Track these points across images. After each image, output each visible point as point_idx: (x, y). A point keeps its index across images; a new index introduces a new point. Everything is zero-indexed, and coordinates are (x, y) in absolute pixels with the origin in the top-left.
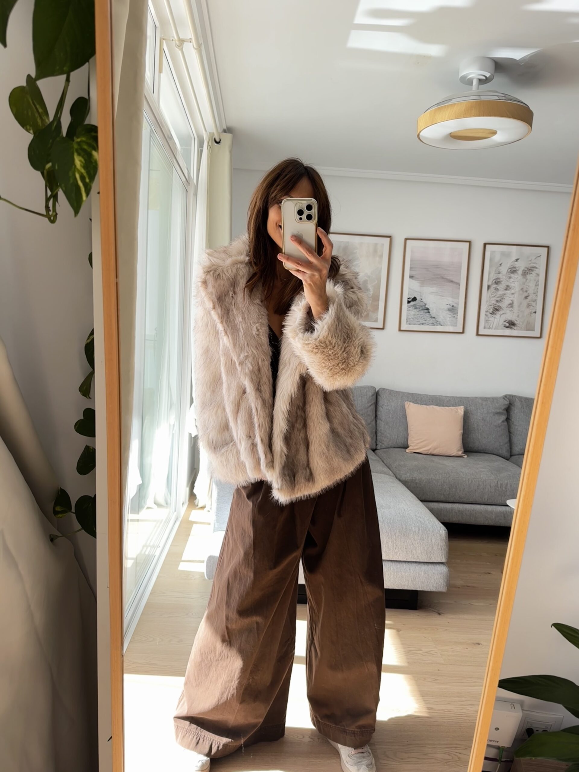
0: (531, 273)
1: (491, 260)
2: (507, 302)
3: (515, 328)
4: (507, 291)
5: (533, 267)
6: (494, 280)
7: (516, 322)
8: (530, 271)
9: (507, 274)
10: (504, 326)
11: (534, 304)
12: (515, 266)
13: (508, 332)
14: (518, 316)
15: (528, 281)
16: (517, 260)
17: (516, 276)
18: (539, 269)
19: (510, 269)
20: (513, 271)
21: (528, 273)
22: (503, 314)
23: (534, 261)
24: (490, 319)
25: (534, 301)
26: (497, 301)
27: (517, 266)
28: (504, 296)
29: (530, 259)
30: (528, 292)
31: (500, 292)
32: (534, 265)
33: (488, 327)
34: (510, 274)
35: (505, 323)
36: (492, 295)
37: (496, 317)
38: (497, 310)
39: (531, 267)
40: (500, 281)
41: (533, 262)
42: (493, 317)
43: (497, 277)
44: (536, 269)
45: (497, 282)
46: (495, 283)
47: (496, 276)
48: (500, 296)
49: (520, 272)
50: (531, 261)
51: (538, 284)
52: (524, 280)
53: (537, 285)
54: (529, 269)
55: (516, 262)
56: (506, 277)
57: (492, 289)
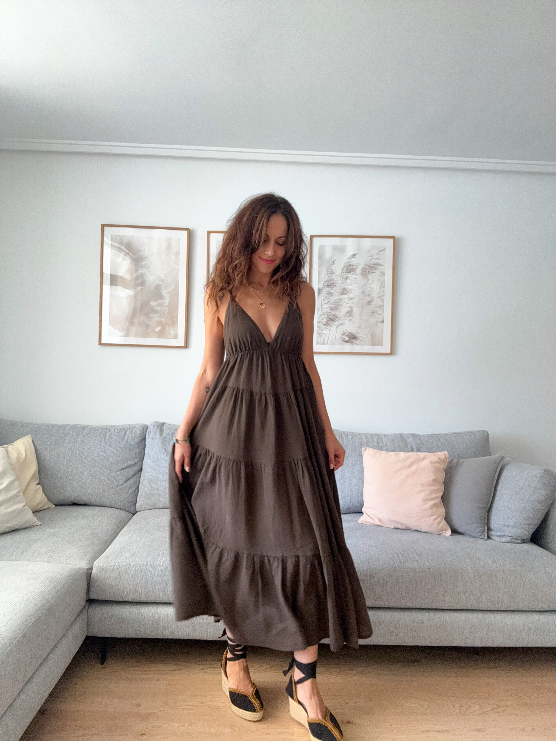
0: (372, 272)
1: (320, 256)
2: (344, 309)
3: (357, 342)
4: (344, 296)
5: (375, 264)
6: (325, 282)
7: (357, 335)
8: (372, 269)
9: (342, 273)
10: (343, 341)
11: (380, 311)
12: (352, 263)
13: (348, 348)
14: (360, 327)
15: (369, 282)
16: (354, 256)
17: (354, 276)
18: (385, 266)
19: (346, 268)
20: (349, 269)
21: (370, 272)
22: (341, 324)
23: (377, 257)
24: (324, 332)
25: (379, 308)
26: (332, 309)
27: (354, 263)
28: (340, 302)
29: (371, 254)
30: (372, 296)
31: (335, 298)
32: (376, 261)
33: (323, 342)
34: (347, 274)
35: (343, 337)
36: (324, 301)
37: (331, 329)
38: (333, 320)
39: (373, 264)
40: (334, 283)
41: (375, 257)
42: (327, 329)
43: (330, 278)
44: (380, 267)
45: (330, 284)
46: (328, 285)
47: (328, 277)
48: (334, 302)
49: (359, 271)
50: (372, 256)
51: (384, 285)
52: (366, 281)
53: (382, 287)
54: (370, 266)
55: (353, 258)
56: (341, 277)
57: (324, 293)
